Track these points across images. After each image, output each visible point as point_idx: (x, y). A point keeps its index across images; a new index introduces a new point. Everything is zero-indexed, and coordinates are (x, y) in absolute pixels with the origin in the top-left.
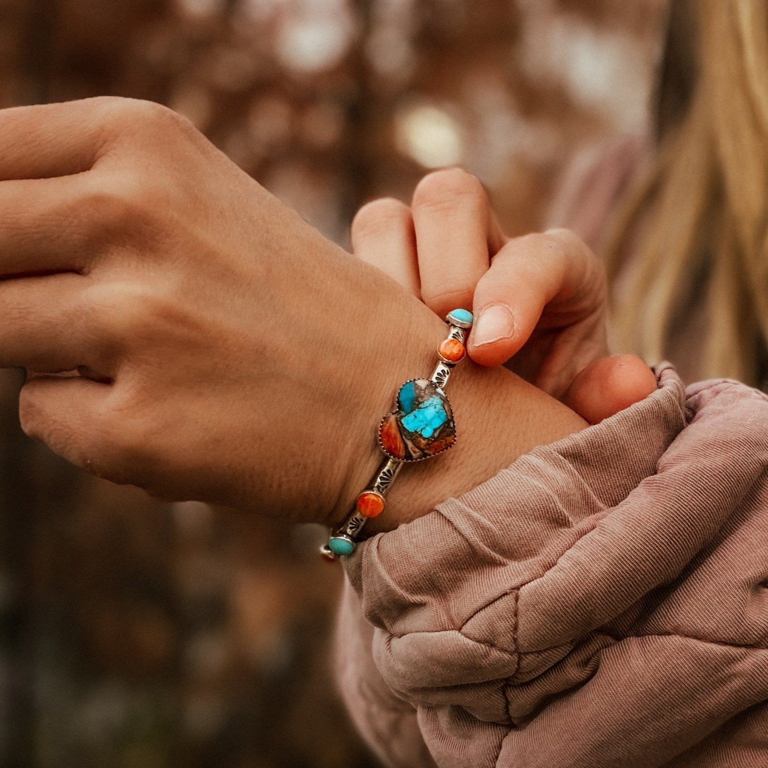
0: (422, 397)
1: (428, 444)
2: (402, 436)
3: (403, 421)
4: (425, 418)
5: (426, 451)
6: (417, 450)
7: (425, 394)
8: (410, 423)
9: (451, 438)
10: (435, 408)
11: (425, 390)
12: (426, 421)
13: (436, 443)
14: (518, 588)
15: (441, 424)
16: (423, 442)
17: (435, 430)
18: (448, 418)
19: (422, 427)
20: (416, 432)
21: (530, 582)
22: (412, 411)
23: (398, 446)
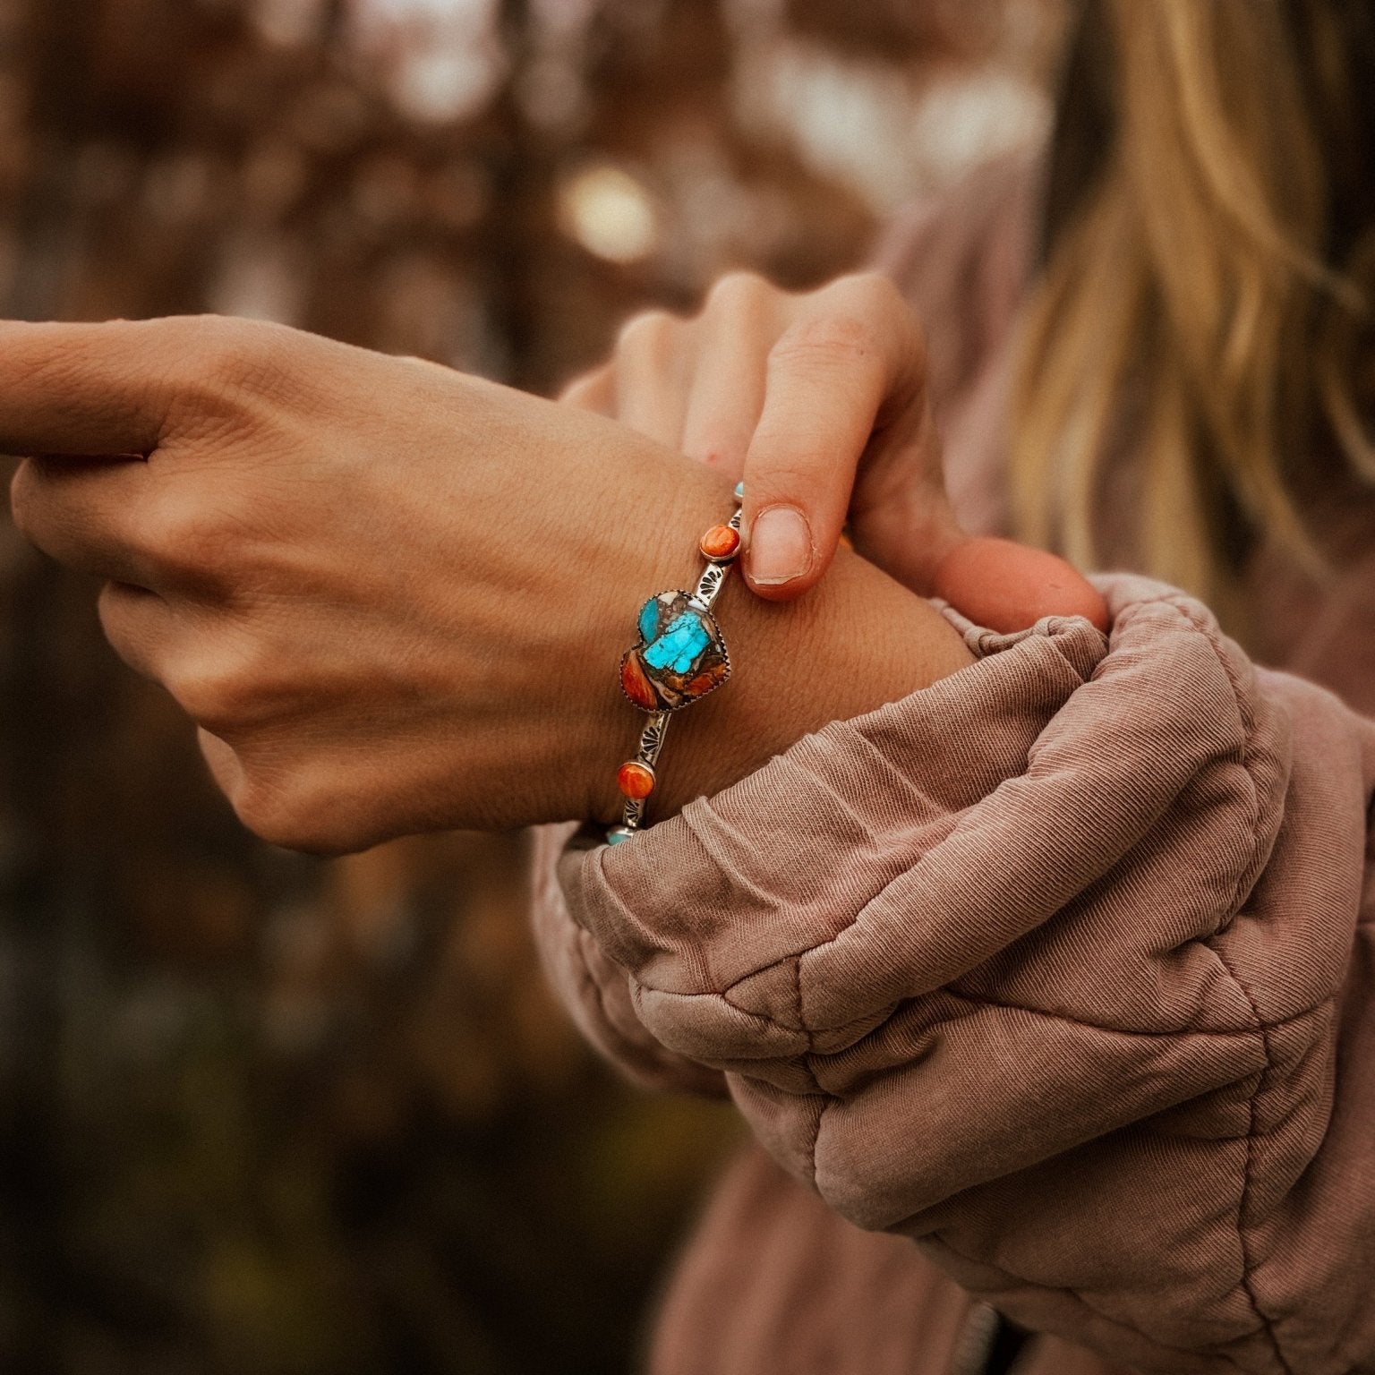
0: (669, 617)
1: (687, 683)
2: (646, 676)
3: (646, 655)
4: (677, 645)
5: (686, 694)
6: (672, 694)
7: (672, 611)
8: (656, 656)
9: (720, 667)
10: (689, 628)
11: (671, 606)
12: (677, 650)
13: (697, 680)
14: (800, 955)
15: (701, 650)
16: (678, 680)
17: (693, 661)
18: (710, 639)
19: (674, 660)
20: (666, 667)
21: (816, 947)
22: (656, 640)
23: (645, 691)
